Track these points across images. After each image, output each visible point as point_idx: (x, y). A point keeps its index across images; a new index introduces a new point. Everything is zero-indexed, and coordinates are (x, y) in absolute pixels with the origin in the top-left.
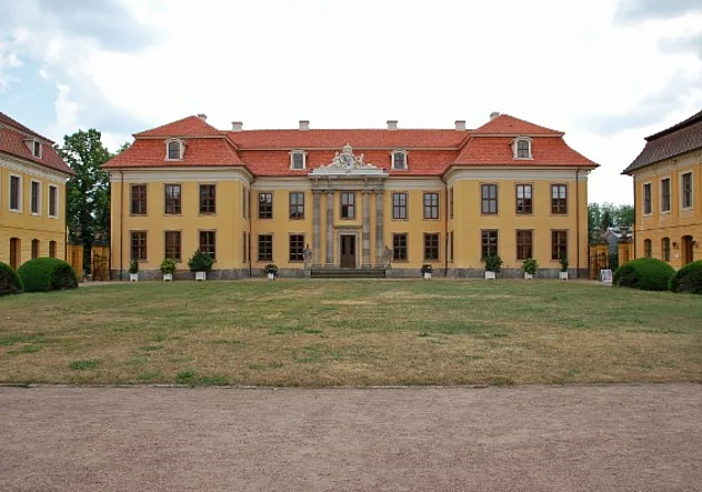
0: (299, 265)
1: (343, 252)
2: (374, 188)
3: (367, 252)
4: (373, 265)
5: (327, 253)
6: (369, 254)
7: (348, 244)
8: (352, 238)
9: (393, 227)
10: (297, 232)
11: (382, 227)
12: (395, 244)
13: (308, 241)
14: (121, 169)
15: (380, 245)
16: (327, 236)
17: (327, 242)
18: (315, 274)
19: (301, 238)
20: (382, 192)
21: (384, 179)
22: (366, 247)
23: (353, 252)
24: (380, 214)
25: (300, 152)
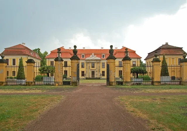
0: (83, 77)
1: (92, 74)
2: (98, 62)
3: (97, 75)
4: (98, 77)
5: (89, 74)
7: (93, 73)
8: (94, 72)
9: (102, 70)
10: (83, 70)
11: (100, 69)
12: (102, 73)
13: (85, 72)
14: (49, 58)
15: (99, 73)
16: (89, 71)
18: (87, 79)
19: (84, 72)
20: (100, 63)
21: (100, 60)
22: (97, 73)
23: (94, 74)
24: (99, 67)
25: (83, 54)
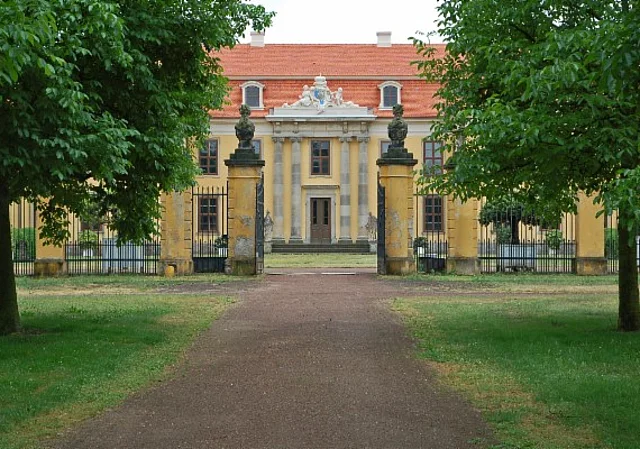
1: (314, 221)
2: (355, 134)
3: (345, 221)
4: (354, 238)
5: (293, 222)
6: (349, 224)
7: (321, 210)
8: (327, 202)
11: (366, 187)
15: (364, 210)
16: (292, 200)
17: (293, 208)
18: (279, 249)
20: (366, 141)
21: (369, 123)
22: (345, 214)
23: (327, 221)
24: (363, 169)
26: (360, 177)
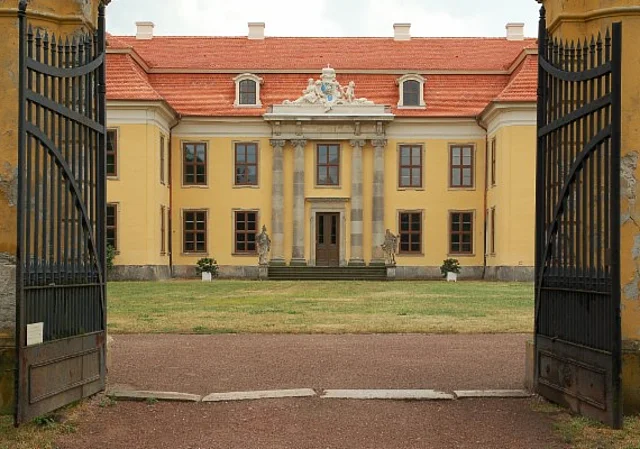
0: (250, 261)
1: (320, 239)
2: (370, 137)
3: (357, 240)
4: (368, 261)
6: (361, 243)
7: (328, 226)
8: (335, 217)
9: (401, 200)
10: (246, 207)
11: (382, 199)
12: (403, 226)
13: (263, 221)
15: (379, 228)
16: (294, 214)
17: (295, 224)
18: (277, 273)
19: (252, 216)
20: (383, 143)
21: (386, 123)
22: (357, 231)
23: (335, 239)
24: (378, 178)
25: (247, 76)
26: (375, 188)
